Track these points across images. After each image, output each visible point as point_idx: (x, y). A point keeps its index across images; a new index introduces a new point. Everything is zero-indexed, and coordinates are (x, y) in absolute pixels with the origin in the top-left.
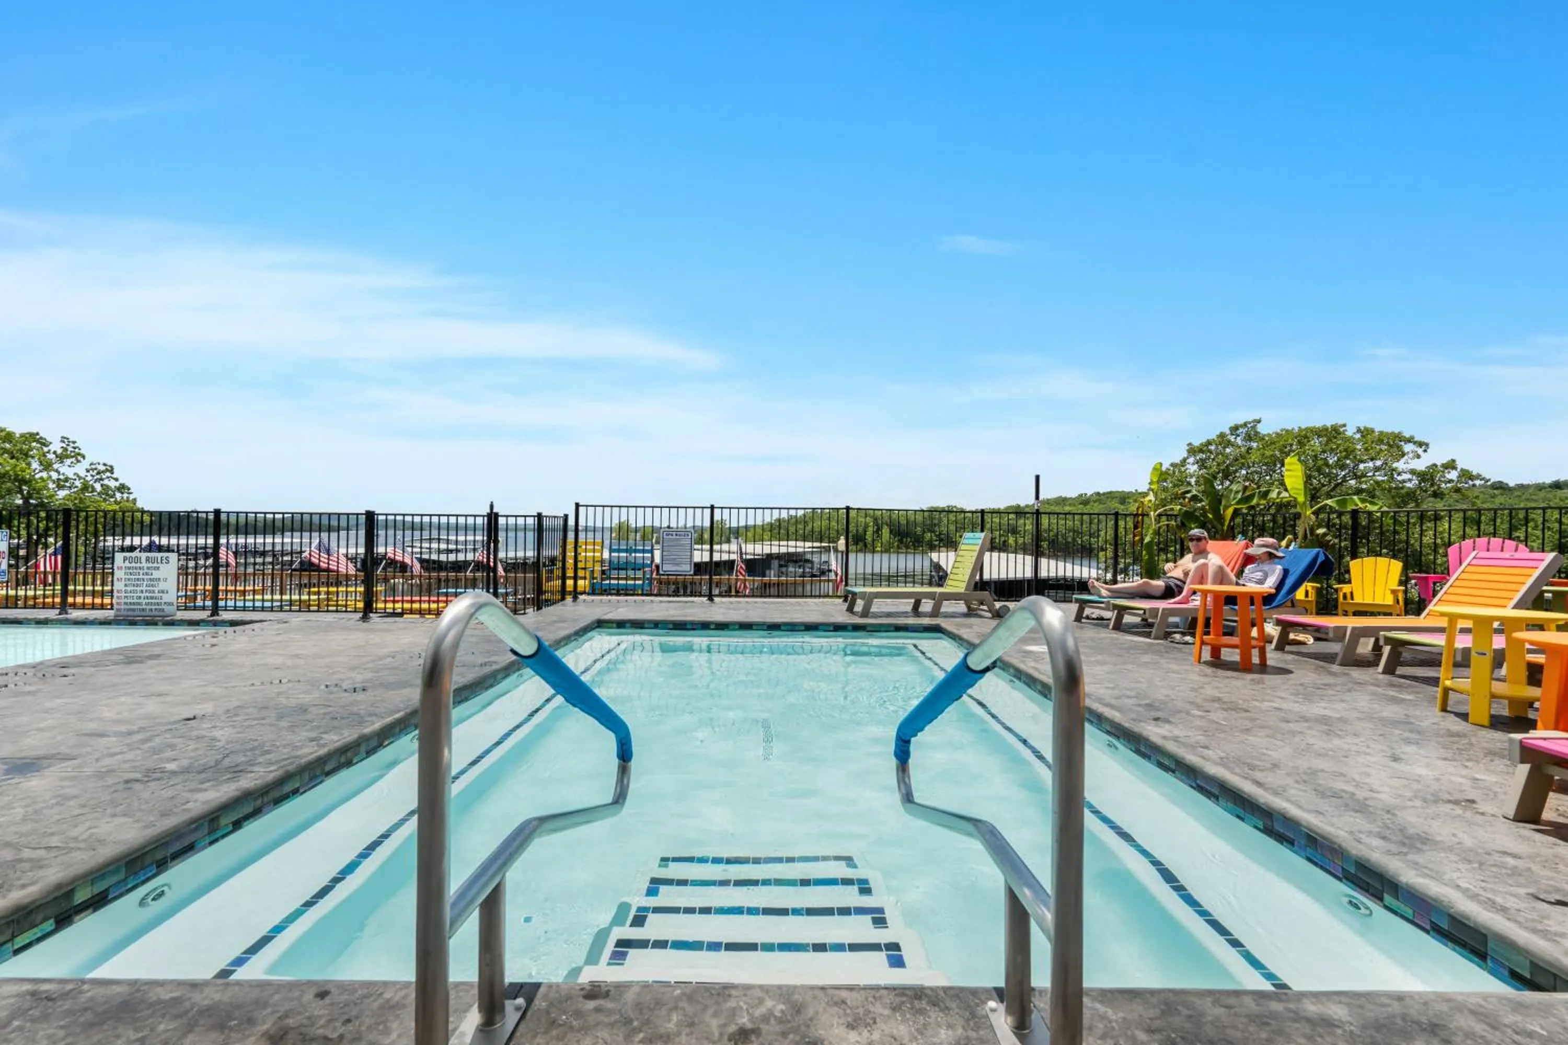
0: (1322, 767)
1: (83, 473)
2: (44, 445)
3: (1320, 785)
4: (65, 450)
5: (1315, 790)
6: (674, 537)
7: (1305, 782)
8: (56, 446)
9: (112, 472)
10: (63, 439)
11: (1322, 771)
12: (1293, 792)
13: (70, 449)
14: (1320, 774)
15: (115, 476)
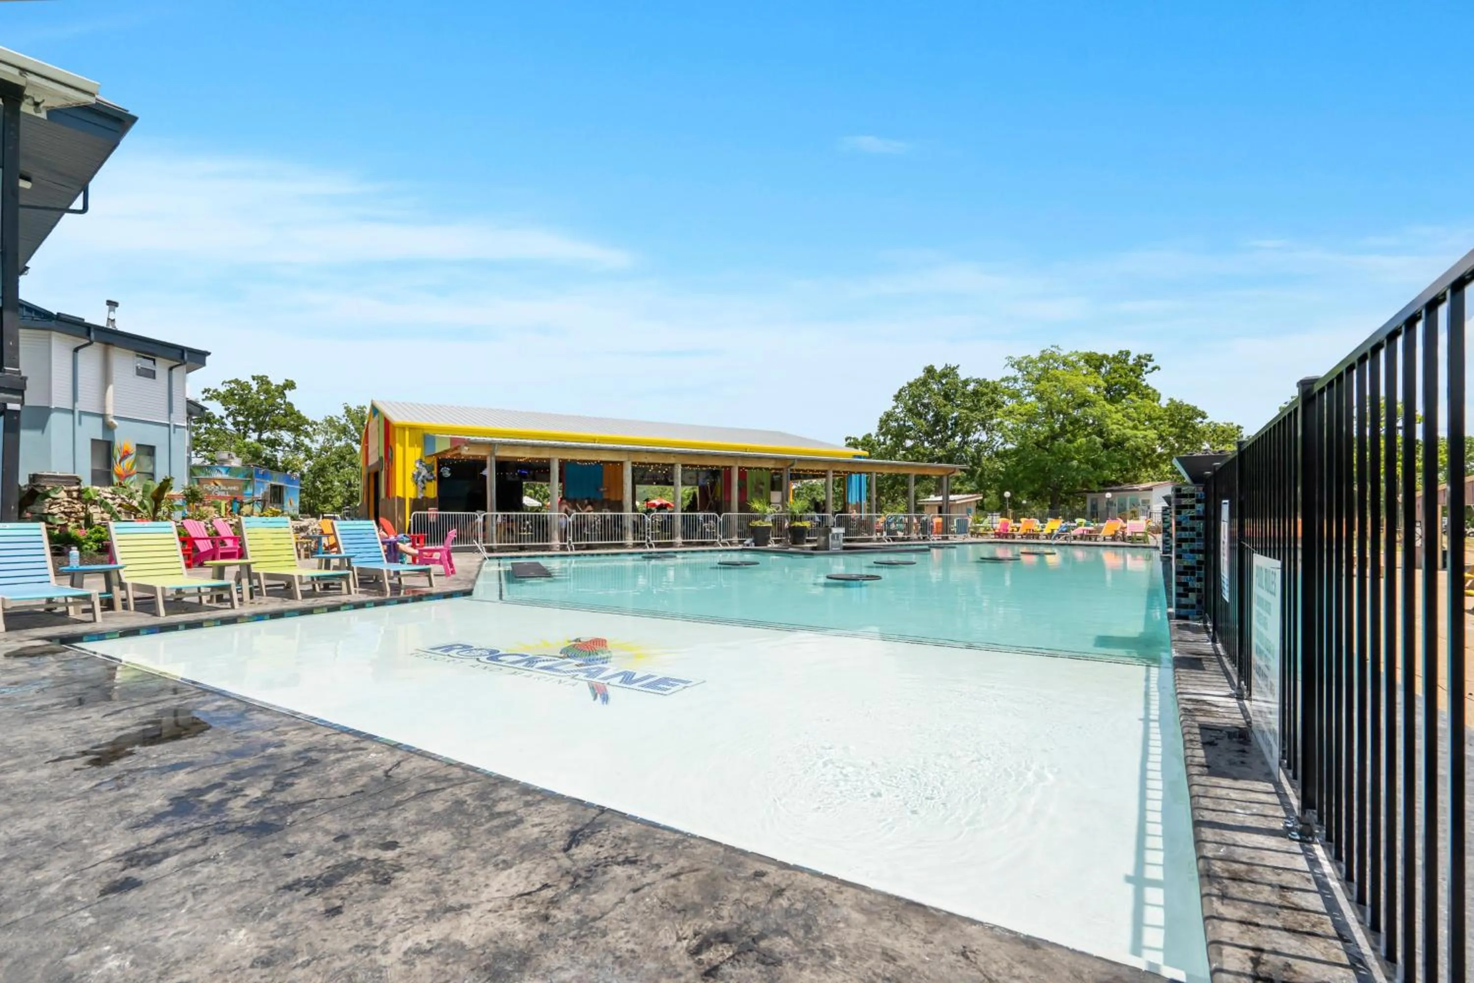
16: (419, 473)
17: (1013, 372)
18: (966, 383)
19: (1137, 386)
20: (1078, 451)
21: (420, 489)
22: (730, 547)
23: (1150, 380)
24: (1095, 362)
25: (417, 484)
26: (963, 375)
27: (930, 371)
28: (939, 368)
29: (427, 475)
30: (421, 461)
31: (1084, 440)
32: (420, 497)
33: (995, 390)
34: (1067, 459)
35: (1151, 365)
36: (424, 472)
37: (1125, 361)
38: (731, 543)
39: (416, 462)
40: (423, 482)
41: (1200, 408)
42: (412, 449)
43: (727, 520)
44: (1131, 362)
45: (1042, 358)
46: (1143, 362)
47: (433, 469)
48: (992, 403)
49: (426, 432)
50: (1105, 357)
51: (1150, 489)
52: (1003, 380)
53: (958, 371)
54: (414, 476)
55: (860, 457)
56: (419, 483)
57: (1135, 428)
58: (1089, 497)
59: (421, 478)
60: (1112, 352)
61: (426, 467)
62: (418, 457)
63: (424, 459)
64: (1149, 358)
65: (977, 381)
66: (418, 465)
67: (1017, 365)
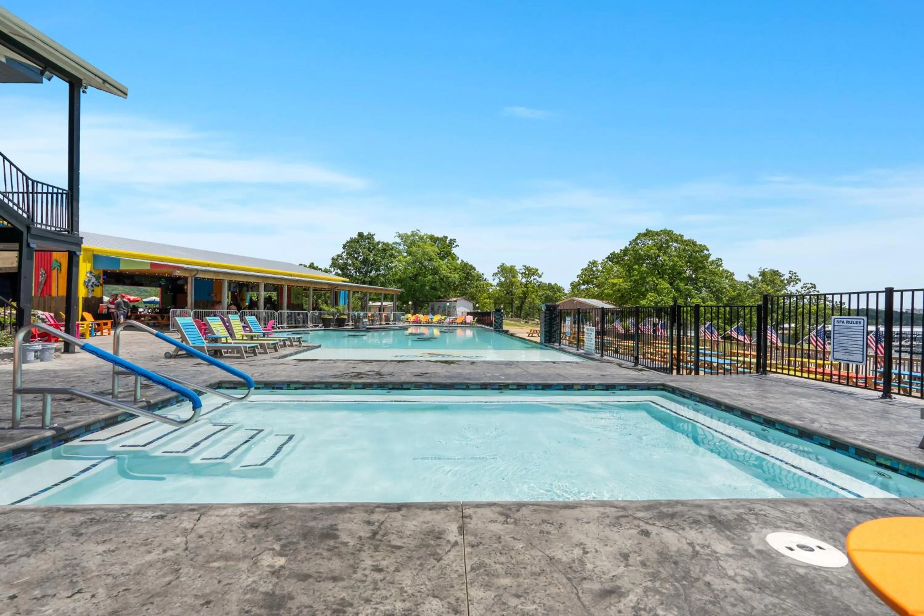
0: (32, 560)
1: (800, 290)
2: (780, 276)
3: (18, 536)
4: (791, 278)
5: (20, 529)
6: (845, 324)
7: (35, 533)
8: (787, 277)
9: (815, 287)
10: (791, 272)
11: (28, 555)
12: (37, 518)
13: (793, 277)
14: (28, 550)
15: (817, 289)
16: (89, 281)
17: (398, 240)
18: (378, 243)
19: (450, 253)
20: (429, 281)
21: (90, 291)
22: (281, 330)
23: (454, 251)
24: (434, 240)
25: (87, 287)
26: (377, 239)
27: (360, 235)
28: (365, 234)
29: (96, 282)
30: (91, 273)
31: (431, 277)
32: (90, 297)
33: (392, 249)
34: (423, 286)
35: (455, 244)
36: (93, 280)
37: (445, 241)
38: (282, 328)
39: (87, 273)
40: (92, 286)
41: (474, 266)
42: (85, 264)
43: (281, 315)
44: (448, 242)
45: (413, 235)
46: (453, 241)
47: (100, 278)
48: (392, 256)
49: (95, 253)
50: (438, 238)
51: (456, 301)
52: (394, 243)
53: (375, 237)
54: (85, 282)
55: (345, 282)
56: (90, 287)
57: (451, 273)
58: (430, 303)
59: (90, 284)
60: (440, 235)
61: (94, 276)
62: (88, 270)
63: (93, 271)
64: (454, 240)
65: (384, 244)
66: (88, 275)
67: (400, 236)
